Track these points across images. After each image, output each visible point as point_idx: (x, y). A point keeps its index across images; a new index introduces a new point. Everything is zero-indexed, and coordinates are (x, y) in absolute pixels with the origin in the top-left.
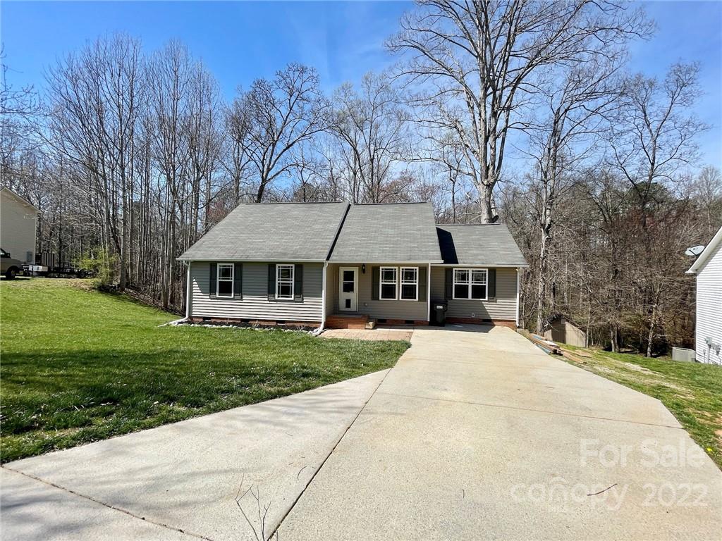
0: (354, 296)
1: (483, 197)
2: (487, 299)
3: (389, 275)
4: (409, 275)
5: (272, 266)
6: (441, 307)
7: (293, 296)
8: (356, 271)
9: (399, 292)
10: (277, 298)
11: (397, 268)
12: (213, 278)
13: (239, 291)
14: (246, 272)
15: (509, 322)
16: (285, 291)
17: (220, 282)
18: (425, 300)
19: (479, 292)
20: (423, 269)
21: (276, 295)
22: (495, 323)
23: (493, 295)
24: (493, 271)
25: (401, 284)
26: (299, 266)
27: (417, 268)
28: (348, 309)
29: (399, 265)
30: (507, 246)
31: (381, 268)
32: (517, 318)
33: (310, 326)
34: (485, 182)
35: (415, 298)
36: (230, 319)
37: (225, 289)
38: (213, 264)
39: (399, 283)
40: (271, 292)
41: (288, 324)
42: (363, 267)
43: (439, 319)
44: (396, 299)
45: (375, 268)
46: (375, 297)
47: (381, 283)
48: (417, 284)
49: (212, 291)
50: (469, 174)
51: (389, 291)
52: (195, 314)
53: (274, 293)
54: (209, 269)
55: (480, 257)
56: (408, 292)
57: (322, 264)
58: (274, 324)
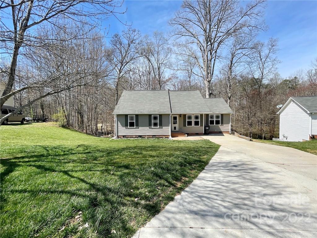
0: (177, 125)
1: (206, 86)
2: (220, 124)
3: (190, 117)
4: (197, 117)
5: (150, 116)
6: (208, 128)
7: (159, 126)
8: (178, 117)
9: (193, 123)
10: (152, 127)
11: (192, 115)
12: (126, 121)
13: (137, 125)
14: (140, 118)
15: (228, 132)
16: (155, 124)
17: (129, 122)
18: (202, 126)
19: (218, 122)
20: (202, 115)
21: (152, 126)
22: (223, 133)
23: (222, 123)
24: (222, 115)
25: (194, 120)
26: (161, 116)
27: (200, 115)
28: (175, 130)
29: (193, 114)
30: (225, 106)
31: (187, 115)
32: (230, 131)
33: (167, 137)
34: (207, 80)
35: (199, 125)
36: (135, 136)
37: (132, 125)
38: (126, 116)
39: (193, 120)
40: (150, 125)
41: (157, 136)
42: (180, 115)
43: (207, 132)
44: (192, 126)
45: (185, 115)
46: (185, 125)
47: (187, 121)
48: (200, 120)
49: (126, 125)
50: (201, 77)
51: (190, 123)
52: (119, 135)
53: (151, 126)
54: (125, 117)
55: (218, 110)
56: (197, 123)
57: (169, 114)
58: (152, 137)
